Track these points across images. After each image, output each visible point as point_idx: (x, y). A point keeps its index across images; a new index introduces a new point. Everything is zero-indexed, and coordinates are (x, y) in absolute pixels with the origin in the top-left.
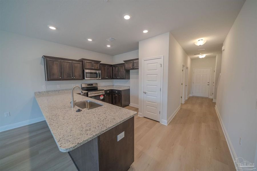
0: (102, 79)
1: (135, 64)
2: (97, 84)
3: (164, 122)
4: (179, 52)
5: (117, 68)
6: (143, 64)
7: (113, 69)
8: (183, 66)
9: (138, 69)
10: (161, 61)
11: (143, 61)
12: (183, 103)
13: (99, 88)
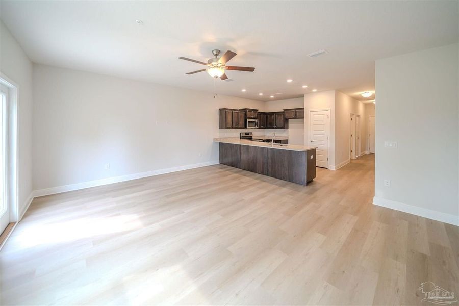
0: (260, 128)
1: (298, 113)
2: (252, 133)
3: (332, 167)
4: (346, 102)
5: (273, 117)
6: (309, 114)
7: (267, 116)
8: (352, 115)
9: (304, 118)
10: (328, 113)
11: (309, 112)
12: (354, 158)
13: (254, 138)
